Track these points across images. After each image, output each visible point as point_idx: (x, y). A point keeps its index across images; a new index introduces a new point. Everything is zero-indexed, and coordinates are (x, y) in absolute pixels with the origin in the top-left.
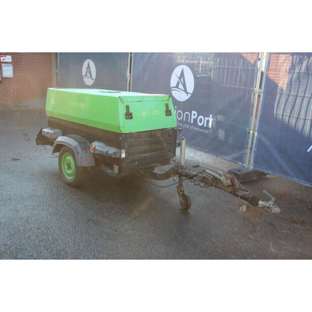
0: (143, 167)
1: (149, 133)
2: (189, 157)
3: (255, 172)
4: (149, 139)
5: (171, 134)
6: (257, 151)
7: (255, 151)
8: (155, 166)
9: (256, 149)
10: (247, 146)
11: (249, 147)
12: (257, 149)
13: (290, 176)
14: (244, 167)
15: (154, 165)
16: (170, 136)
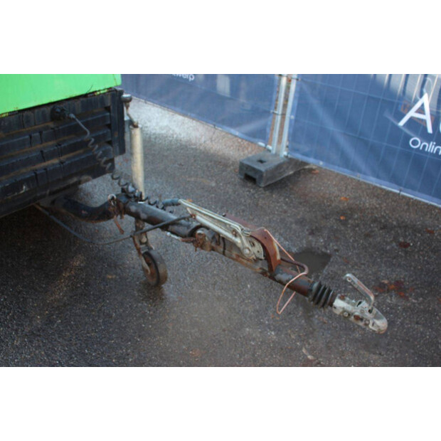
0: (48, 192)
1: (48, 110)
2: (161, 128)
3: (290, 161)
4: (51, 125)
5: (109, 103)
6: (296, 120)
7: (291, 120)
8: (79, 182)
9: (293, 117)
10: (276, 108)
11: (279, 111)
12: (296, 116)
13: (360, 171)
14: (269, 151)
15: (75, 179)
16: (108, 109)
